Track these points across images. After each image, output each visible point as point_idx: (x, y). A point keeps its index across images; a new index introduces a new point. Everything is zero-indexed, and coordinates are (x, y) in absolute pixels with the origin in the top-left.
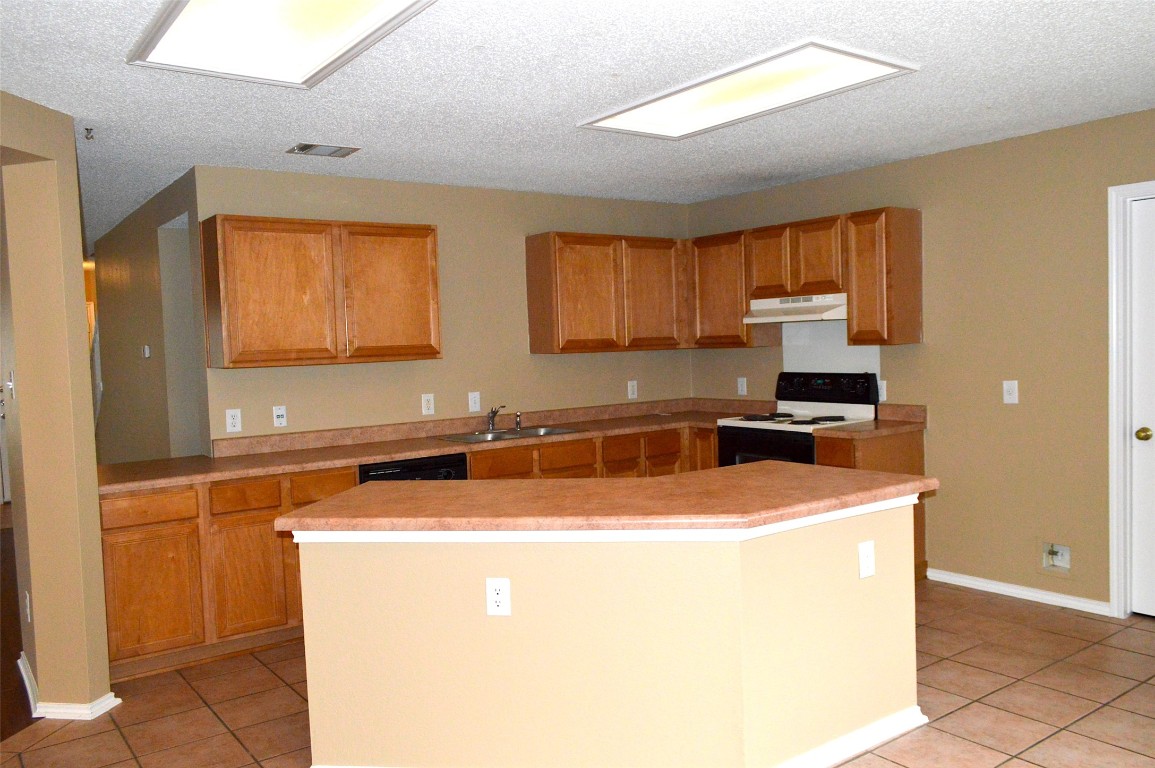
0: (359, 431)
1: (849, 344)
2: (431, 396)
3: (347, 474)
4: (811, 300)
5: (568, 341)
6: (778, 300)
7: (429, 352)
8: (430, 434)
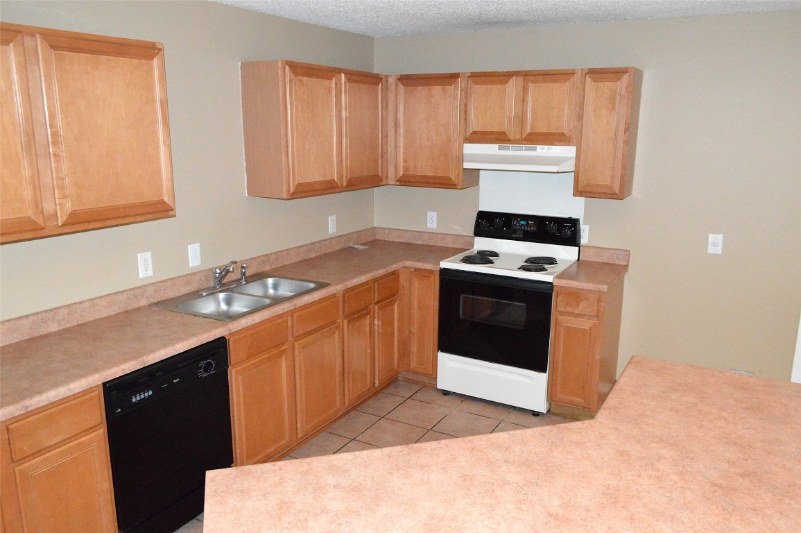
0: (65, 311)
1: (574, 195)
2: (148, 255)
3: (91, 399)
4: (535, 150)
5: (299, 185)
6: (496, 146)
7: (162, 210)
8: (152, 301)
